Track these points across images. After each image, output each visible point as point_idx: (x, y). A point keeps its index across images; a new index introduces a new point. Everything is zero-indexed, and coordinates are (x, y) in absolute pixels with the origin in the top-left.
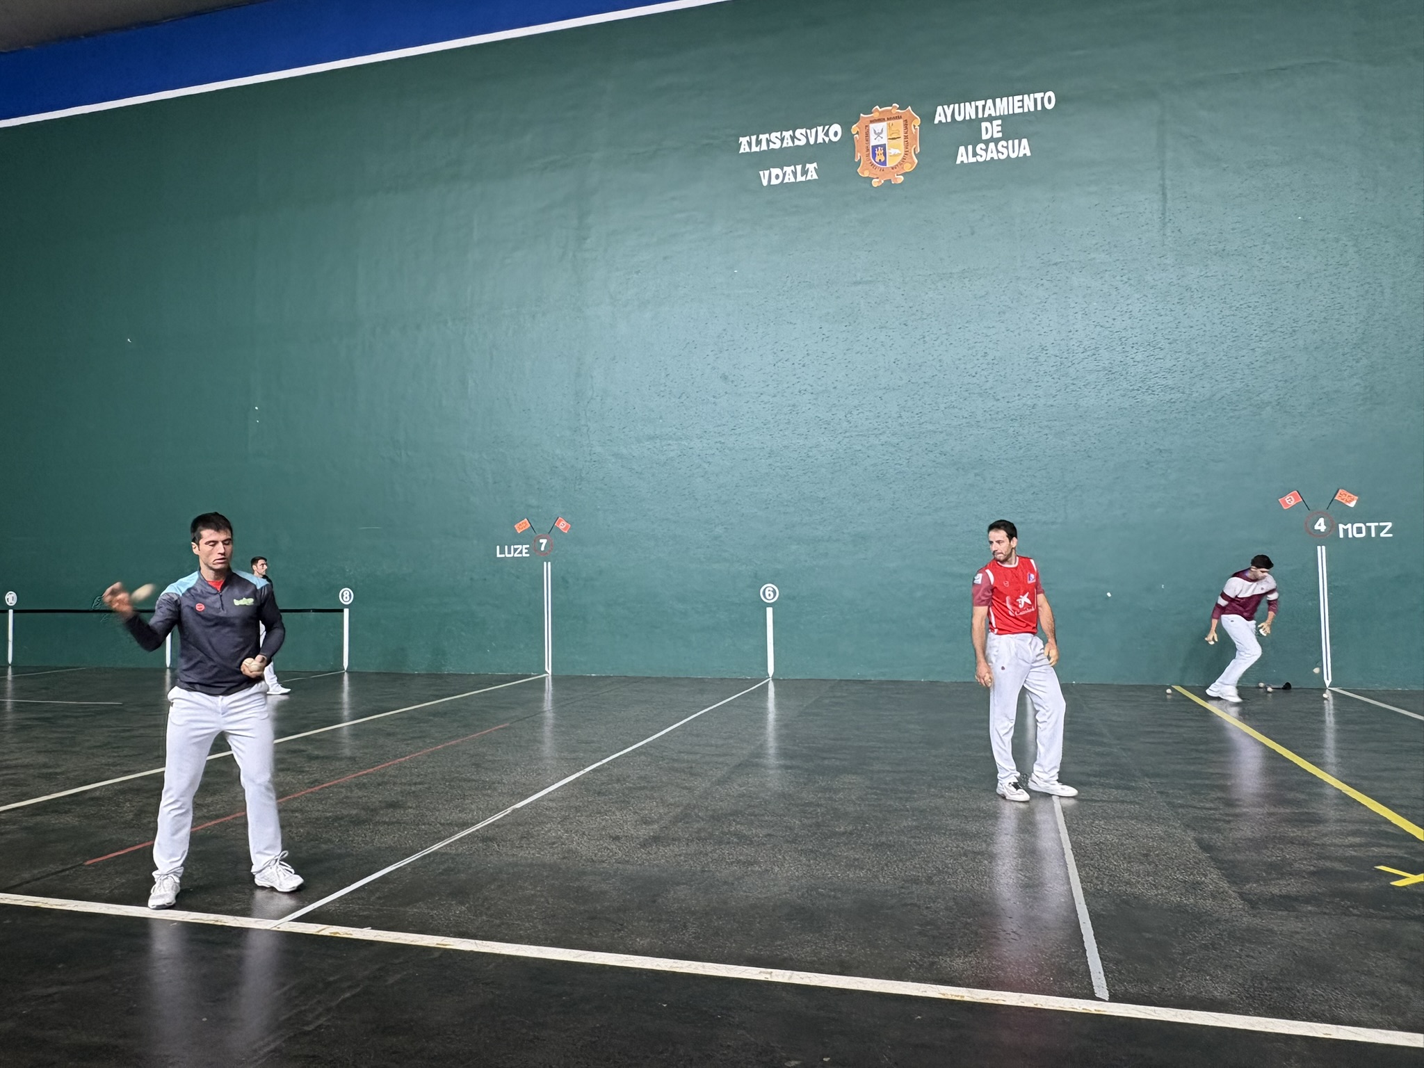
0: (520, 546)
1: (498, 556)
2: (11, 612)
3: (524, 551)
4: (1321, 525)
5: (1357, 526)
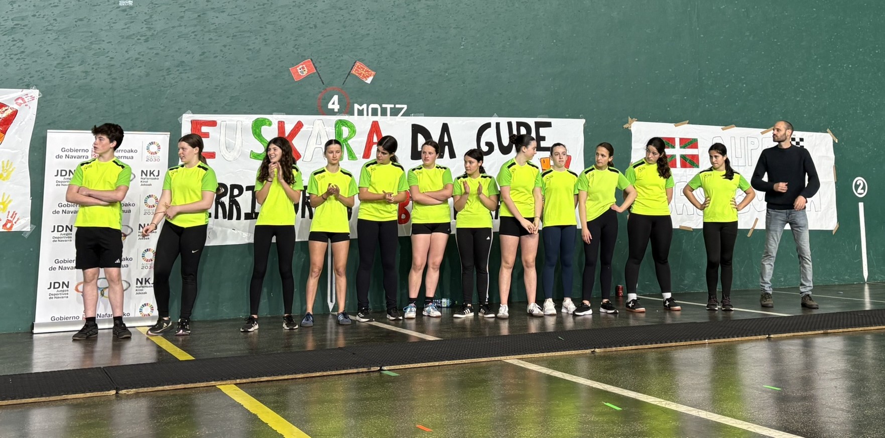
4: (334, 104)
5: (372, 106)
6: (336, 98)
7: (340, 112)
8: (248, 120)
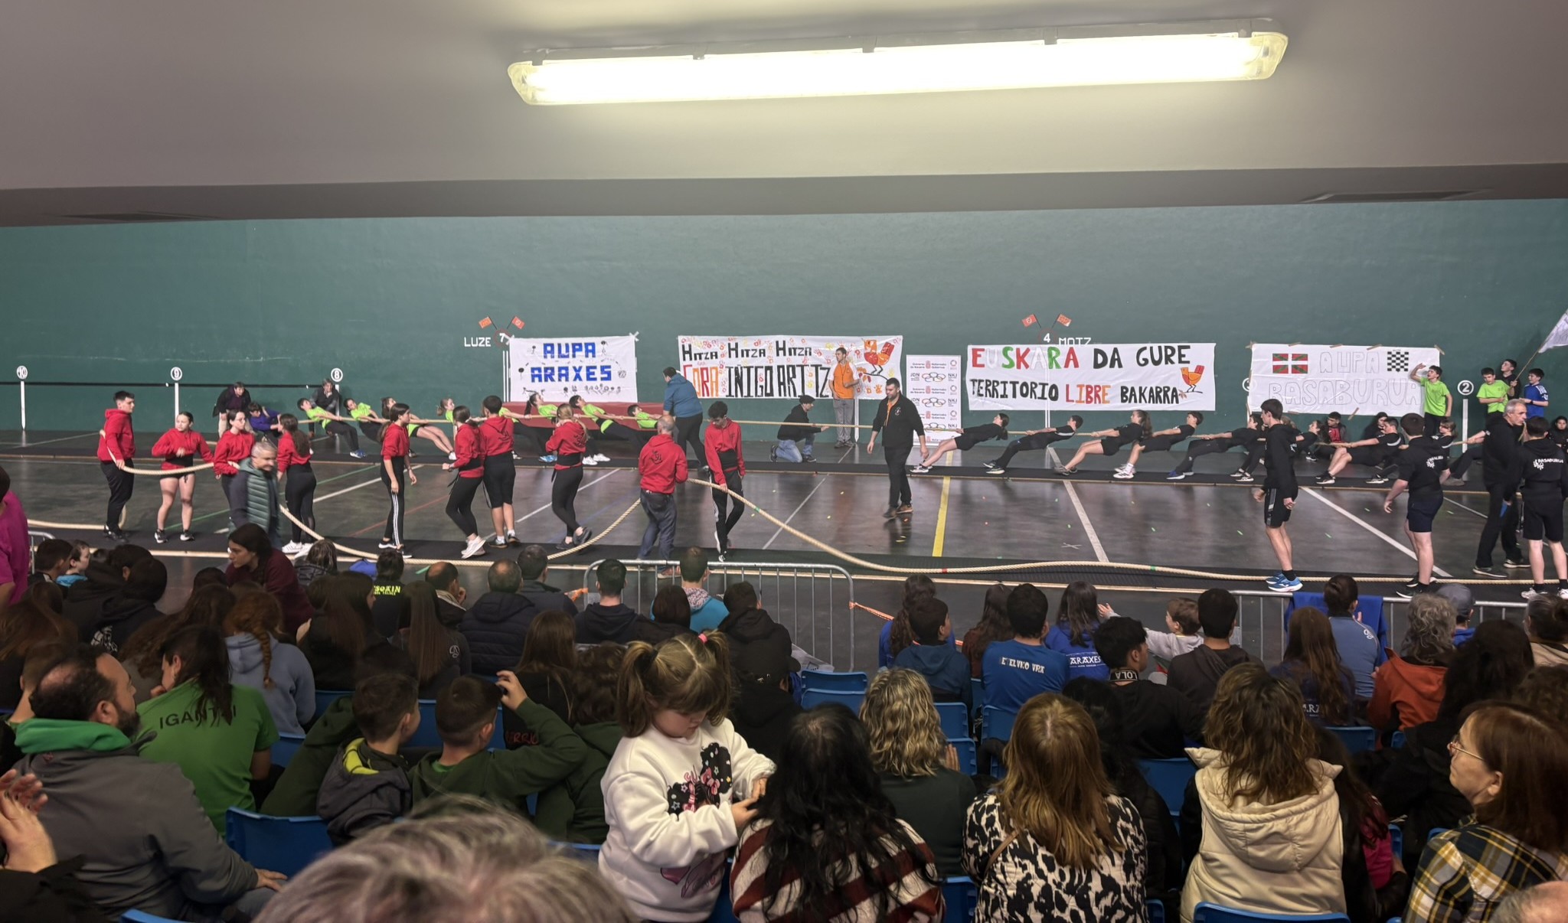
0: (483, 339)
1: (466, 345)
2: (22, 383)
3: (487, 342)
4: (1047, 338)
5: (1070, 339)
6: (1048, 335)
7: (1050, 343)
8: (1000, 348)
